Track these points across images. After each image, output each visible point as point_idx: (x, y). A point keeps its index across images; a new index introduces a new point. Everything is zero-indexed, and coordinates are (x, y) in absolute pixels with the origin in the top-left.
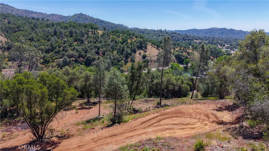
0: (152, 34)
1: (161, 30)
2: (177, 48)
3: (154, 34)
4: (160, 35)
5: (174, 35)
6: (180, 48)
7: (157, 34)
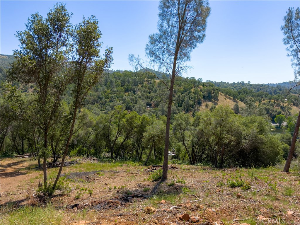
0: (231, 87)
1: (243, 82)
2: (264, 100)
3: (233, 87)
4: (241, 88)
5: (261, 87)
6: (269, 100)
7: (237, 87)
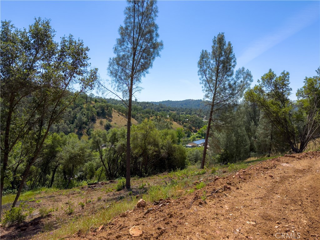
3: (122, 104)
